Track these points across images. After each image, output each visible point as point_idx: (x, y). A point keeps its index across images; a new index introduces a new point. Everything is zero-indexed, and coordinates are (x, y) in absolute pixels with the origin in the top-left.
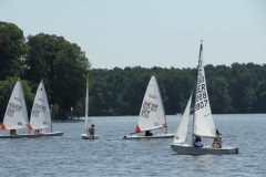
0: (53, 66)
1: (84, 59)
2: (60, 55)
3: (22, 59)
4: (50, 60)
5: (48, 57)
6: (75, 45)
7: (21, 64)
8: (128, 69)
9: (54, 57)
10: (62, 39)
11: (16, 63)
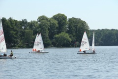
0: (77, 29)
1: (87, 26)
2: (79, 25)
3: (66, 26)
4: (76, 26)
5: (75, 26)
6: (84, 21)
7: (66, 28)
8: (103, 30)
9: (77, 25)
10: (80, 19)
11: (64, 28)
